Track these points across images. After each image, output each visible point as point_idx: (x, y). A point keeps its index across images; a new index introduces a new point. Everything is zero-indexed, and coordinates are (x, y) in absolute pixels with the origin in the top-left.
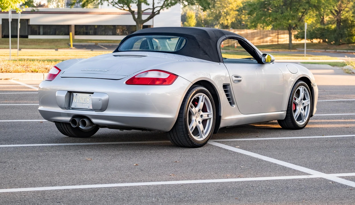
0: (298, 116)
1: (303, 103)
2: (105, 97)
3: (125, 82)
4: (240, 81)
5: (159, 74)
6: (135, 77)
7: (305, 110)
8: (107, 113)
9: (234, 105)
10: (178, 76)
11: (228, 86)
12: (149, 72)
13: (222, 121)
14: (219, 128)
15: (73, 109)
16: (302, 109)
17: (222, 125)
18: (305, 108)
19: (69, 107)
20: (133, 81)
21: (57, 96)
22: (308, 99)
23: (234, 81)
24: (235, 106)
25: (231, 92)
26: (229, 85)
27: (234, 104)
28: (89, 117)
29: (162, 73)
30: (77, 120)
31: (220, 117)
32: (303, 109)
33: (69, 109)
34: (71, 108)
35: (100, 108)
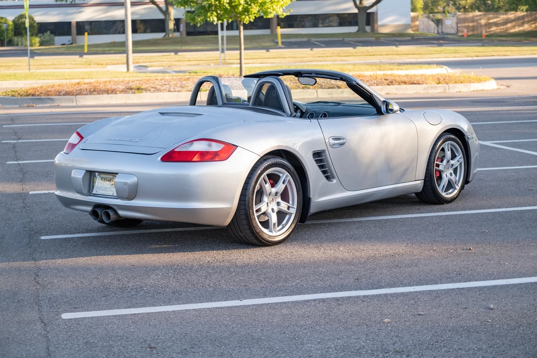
0: (445, 186)
1: (452, 165)
2: (132, 180)
3: (160, 158)
4: (342, 144)
5: (210, 145)
6: (176, 150)
7: (456, 175)
8: (136, 203)
9: (333, 180)
10: (237, 146)
11: (323, 154)
12: (194, 142)
13: (312, 204)
14: (309, 214)
15: (95, 195)
16: (451, 173)
17: (313, 210)
18: (455, 171)
19: (90, 193)
20: (171, 157)
21: (73, 177)
22: (460, 155)
23: (333, 146)
24: (335, 181)
25: (327, 161)
26: (324, 151)
27: (334, 178)
28: (115, 208)
29: (213, 144)
30: (99, 211)
31: (309, 199)
32: (453, 173)
33: (90, 195)
34: (91, 194)
35: (126, 195)
